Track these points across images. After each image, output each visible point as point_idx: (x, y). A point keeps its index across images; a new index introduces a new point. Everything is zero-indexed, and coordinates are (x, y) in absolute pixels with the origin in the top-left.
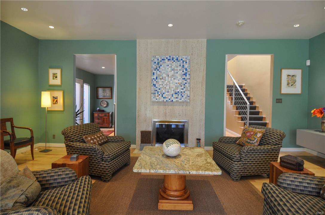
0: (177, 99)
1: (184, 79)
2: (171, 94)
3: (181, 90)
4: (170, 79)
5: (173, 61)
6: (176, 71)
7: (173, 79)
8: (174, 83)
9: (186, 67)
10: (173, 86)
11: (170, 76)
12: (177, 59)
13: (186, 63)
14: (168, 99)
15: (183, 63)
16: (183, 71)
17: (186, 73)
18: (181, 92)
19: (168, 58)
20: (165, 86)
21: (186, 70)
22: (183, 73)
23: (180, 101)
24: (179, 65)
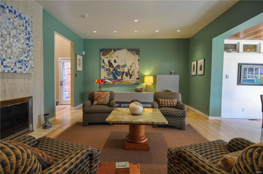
0: (20, 70)
1: (27, 44)
2: (14, 61)
3: (25, 59)
4: (12, 39)
5: (15, 15)
6: (19, 31)
7: (15, 40)
8: (17, 47)
9: (29, 31)
10: (15, 51)
11: (12, 35)
12: (20, 16)
13: (29, 25)
14: (10, 69)
15: (26, 24)
16: (26, 35)
17: (29, 38)
18: (25, 61)
19: (10, 8)
20: (6, 49)
21: (29, 34)
22: (26, 37)
23: (24, 72)
24: (22, 24)
